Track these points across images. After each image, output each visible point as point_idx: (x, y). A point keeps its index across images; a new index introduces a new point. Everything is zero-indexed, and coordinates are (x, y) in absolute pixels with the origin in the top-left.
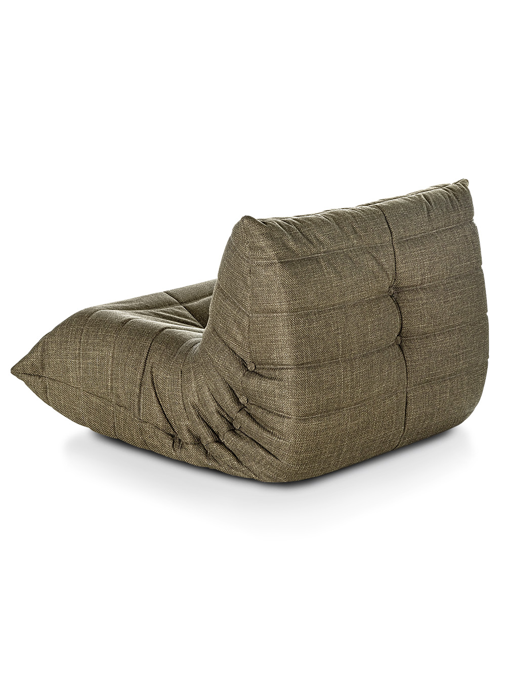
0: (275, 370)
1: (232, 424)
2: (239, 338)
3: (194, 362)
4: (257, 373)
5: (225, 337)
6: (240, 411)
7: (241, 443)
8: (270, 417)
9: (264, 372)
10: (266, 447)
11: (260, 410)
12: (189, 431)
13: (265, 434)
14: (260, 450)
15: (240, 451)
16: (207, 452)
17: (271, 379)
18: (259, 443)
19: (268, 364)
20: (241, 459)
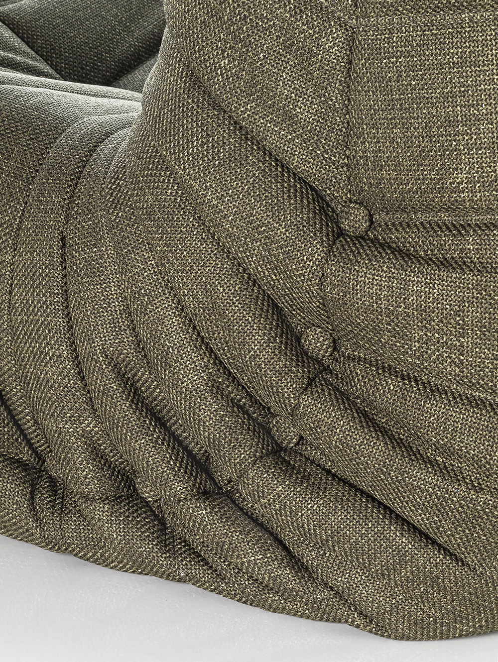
0: (459, 230)
1: (268, 431)
2: (305, 112)
3: (116, 204)
4: (382, 245)
5: (245, 110)
6: (310, 384)
7: (315, 504)
8: (435, 408)
9: (410, 239)
10: (419, 519)
11: (392, 383)
12: (96, 454)
13: (417, 474)
14: (393, 532)
15: (306, 534)
16: (162, 522)
17: (445, 264)
18: (389, 504)
19: (429, 208)
20: (309, 557)
